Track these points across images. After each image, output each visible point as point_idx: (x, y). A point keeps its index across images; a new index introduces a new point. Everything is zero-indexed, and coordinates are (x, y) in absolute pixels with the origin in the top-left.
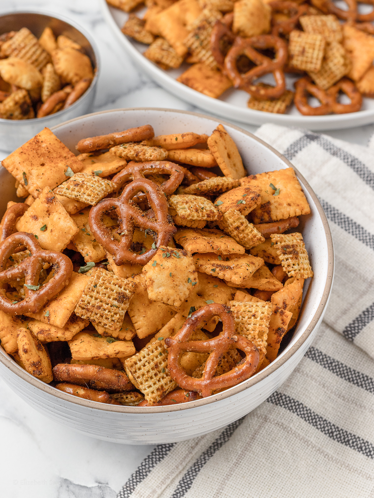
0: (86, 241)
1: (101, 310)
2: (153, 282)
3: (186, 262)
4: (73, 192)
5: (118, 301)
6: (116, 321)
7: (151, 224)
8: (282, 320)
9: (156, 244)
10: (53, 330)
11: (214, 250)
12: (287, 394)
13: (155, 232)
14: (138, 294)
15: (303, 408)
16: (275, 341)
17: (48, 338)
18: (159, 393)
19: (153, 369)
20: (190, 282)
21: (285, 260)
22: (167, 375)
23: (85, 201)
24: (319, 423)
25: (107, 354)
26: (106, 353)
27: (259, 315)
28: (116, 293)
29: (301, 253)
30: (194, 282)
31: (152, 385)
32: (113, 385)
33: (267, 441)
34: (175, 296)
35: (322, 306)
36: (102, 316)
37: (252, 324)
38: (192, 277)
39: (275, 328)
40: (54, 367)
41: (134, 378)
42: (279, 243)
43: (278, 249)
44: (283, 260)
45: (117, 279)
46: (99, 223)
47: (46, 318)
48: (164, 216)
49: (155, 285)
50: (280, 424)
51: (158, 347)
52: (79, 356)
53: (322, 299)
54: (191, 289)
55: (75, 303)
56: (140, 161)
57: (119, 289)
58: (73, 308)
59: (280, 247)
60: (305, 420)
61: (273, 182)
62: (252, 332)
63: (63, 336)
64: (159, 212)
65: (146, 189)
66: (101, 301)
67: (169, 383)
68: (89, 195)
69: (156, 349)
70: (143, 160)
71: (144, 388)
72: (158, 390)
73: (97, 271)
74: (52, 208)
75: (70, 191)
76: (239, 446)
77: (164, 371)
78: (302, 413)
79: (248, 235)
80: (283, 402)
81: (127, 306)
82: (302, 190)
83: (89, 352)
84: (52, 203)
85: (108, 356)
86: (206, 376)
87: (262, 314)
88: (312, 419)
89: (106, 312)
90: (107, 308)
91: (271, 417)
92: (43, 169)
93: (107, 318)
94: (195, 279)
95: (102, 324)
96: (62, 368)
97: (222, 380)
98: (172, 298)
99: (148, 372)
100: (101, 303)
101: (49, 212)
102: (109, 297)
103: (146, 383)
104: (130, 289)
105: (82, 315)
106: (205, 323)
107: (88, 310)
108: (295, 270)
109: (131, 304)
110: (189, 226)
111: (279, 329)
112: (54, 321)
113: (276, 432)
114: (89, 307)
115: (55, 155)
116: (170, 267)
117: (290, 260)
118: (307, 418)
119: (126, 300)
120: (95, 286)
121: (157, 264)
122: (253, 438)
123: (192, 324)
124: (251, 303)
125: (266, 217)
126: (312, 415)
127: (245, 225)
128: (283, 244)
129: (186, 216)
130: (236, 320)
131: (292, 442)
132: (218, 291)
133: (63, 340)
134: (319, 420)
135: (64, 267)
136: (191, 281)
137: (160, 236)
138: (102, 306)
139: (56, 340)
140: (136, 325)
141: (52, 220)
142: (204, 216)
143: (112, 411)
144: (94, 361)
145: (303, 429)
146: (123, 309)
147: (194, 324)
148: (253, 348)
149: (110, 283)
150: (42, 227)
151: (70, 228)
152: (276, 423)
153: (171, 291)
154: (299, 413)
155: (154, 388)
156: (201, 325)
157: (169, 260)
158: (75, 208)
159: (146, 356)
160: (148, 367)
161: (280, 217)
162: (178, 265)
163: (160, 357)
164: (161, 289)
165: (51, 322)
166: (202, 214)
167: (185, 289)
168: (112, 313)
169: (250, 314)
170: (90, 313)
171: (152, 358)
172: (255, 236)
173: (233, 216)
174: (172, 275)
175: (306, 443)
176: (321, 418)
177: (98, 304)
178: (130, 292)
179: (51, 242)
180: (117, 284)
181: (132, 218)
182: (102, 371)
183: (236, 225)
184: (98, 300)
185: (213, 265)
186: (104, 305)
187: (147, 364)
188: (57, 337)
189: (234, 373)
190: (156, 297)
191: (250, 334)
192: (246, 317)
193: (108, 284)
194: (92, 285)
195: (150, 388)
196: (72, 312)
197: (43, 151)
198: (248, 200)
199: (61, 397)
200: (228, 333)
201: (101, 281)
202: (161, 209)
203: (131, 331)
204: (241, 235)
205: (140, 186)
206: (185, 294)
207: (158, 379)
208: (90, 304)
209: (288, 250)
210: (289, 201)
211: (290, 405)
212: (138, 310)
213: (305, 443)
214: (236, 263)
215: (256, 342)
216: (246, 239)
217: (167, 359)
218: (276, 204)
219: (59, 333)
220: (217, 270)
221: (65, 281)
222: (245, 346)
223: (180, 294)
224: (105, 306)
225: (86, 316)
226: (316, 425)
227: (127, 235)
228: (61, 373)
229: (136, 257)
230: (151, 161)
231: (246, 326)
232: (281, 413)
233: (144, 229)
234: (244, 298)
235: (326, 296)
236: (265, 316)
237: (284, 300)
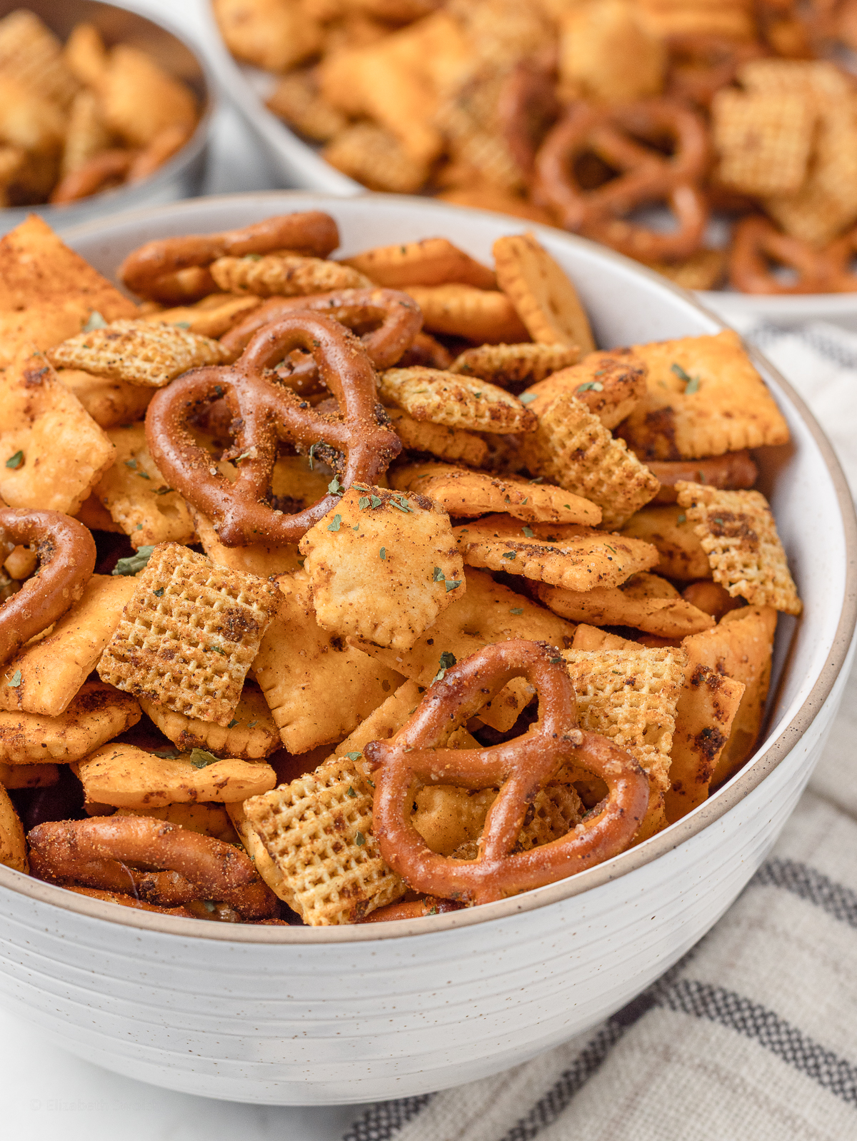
0: (136, 491)
1: (174, 661)
2: (331, 573)
3: (430, 523)
4: (102, 354)
5: (224, 635)
6: (219, 694)
7: (326, 426)
8: (716, 705)
9: (340, 480)
10: (31, 726)
11: (511, 503)
12: (730, 986)
13: (339, 450)
14: (286, 623)
15: (777, 1025)
16: (695, 775)
17: (17, 750)
18: (346, 903)
19: (327, 830)
20: (440, 579)
21: (720, 551)
22: (371, 854)
23: (138, 375)
24: (824, 1068)
25: (190, 785)
26: (187, 782)
27: (647, 680)
28: (222, 610)
29: (766, 541)
30: (451, 581)
31: (326, 877)
32: (207, 881)
33: (672, 1113)
34: (396, 617)
35: (833, 669)
36: (176, 680)
37: (626, 706)
38: (446, 566)
39: (695, 730)
40: (31, 828)
41: (270, 854)
42: (700, 505)
43: (698, 521)
44: (714, 550)
45: (226, 574)
46: (175, 432)
47: (12, 693)
48: (365, 405)
49: (336, 581)
50: (711, 1067)
51: (345, 774)
52: (106, 787)
53: (832, 650)
54: (445, 602)
55: (100, 645)
56: (299, 293)
57: (231, 599)
58: (93, 659)
59: (705, 517)
60: (785, 1058)
61: (680, 362)
62: (627, 726)
63: (60, 740)
64: (352, 392)
65: (312, 336)
66: (176, 637)
67: (375, 876)
68: (147, 359)
69: (339, 777)
70: (307, 290)
71: (299, 883)
72: (342, 893)
73: (165, 552)
74: (40, 399)
75: (93, 351)
76: (586, 1129)
77: (361, 840)
78: (775, 1038)
79: (609, 472)
80: (718, 1010)
81: (254, 650)
82: (764, 383)
83: (137, 780)
84: (42, 384)
85: (193, 793)
86: (489, 851)
87: (655, 679)
88: (805, 1058)
89: (191, 667)
90: (194, 657)
91: (683, 1048)
92: (20, 318)
93: (192, 686)
94: (455, 573)
95: (179, 704)
96: (55, 832)
97: (537, 862)
98: (387, 622)
99: (314, 837)
100: (175, 642)
101: (30, 413)
102: (199, 624)
103: (309, 870)
104: (261, 601)
105: (119, 680)
106: (486, 698)
107: (136, 662)
108: (749, 581)
109: (266, 648)
110: (438, 450)
111: (706, 732)
112: (34, 698)
113: (697, 1088)
114: (139, 654)
115: (56, 284)
116: (381, 534)
117: (733, 552)
118: (790, 1055)
119: (249, 632)
120: (160, 591)
121: (342, 524)
122: (631, 1105)
123: (445, 698)
124: (621, 653)
125: (662, 446)
126: (806, 1045)
127: (600, 442)
128: (712, 507)
129: (429, 411)
130: (580, 699)
131: (748, 1118)
132: (523, 623)
133: (59, 753)
134: (826, 1062)
135: (70, 546)
136: (443, 577)
137: (354, 458)
138: (178, 648)
139: (39, 754)
140: (278, 713)
141: (41, 431)
142: (482, 417)
143: (200, 936)
144: (150, 805)
145: (780, 1084)
146: (239, 661)
147: (451, 697)
148: (628, 764)
149: (203, 584)
150: (12, 459)
151: (92, 447)
152: (699, 1066)
153: (383, 602)
154: (765, 1039)
155: (330, 886)
156: (471, 702)
157: (377, 516)
158: (108, 403)
159: (307, 793)
160: (312, 823)
161: (702, 447)
162: (406, 530)
163: (348, 801)
164: (354, 596)
165: (27, 701)
166: (477, 409)
167: (426, 599)
168: (209, 670)
169: (618, 679)
170: (143, 671)
171: (325, 800)
172: (630, 475)
173: (565, 415)
174: (386, 557)
175: (789, 1123)
176: (832, 1055)
177: (167, 645)
178: (262, 608)
179: (34, 495)
180: (225, 585)
181: (270, 416)
182: (175, 834)
183: (574, 443)
184: (168, 634)
185: (508, 545)
186: (184, 647)
187: (309, 814)
188: (44, 745)
189: (573, 839)
190: (341, 617)
191: (620, 731)
192: (609, 688)
193: (196, 586)
194: (150, 591)
195: (319, 886)
196: (90, 671)
197: (23, 273)
198: (610, 382)
199: (46, 897)
200: (556, 722)
201: (176, 578)
202: (357, 386)
203: (264, 730)
204: (590, 478)
205: (297, 330)
206: (424, 614)
207: (343, 859)
208: (144, 647)
209: (727, 525)
210: (727, 405)
211: (737, 1016)
212: (287, 667)
213: (784, 1123)
214: (576, 547)
215: (640, 753)
216: (604, 489)
217: (371, 809)
218: (690, 414)
219: (49, 732)
220: (521, 555)
221: (71, 586)
222: (605, 758)
223: (412, 611)
224: (187, 650)
225: (129, 681)
226: (818, 1075)
227: (255, 461)
228: (51, 844)
229: (282, 519)
230: (330, 290)
231: (607, 710)
232: (713, 1039)
233: (307, 443)
234: (602, 644)
235: (842, 645)
236: (664, 684)
237: (718, 658)
